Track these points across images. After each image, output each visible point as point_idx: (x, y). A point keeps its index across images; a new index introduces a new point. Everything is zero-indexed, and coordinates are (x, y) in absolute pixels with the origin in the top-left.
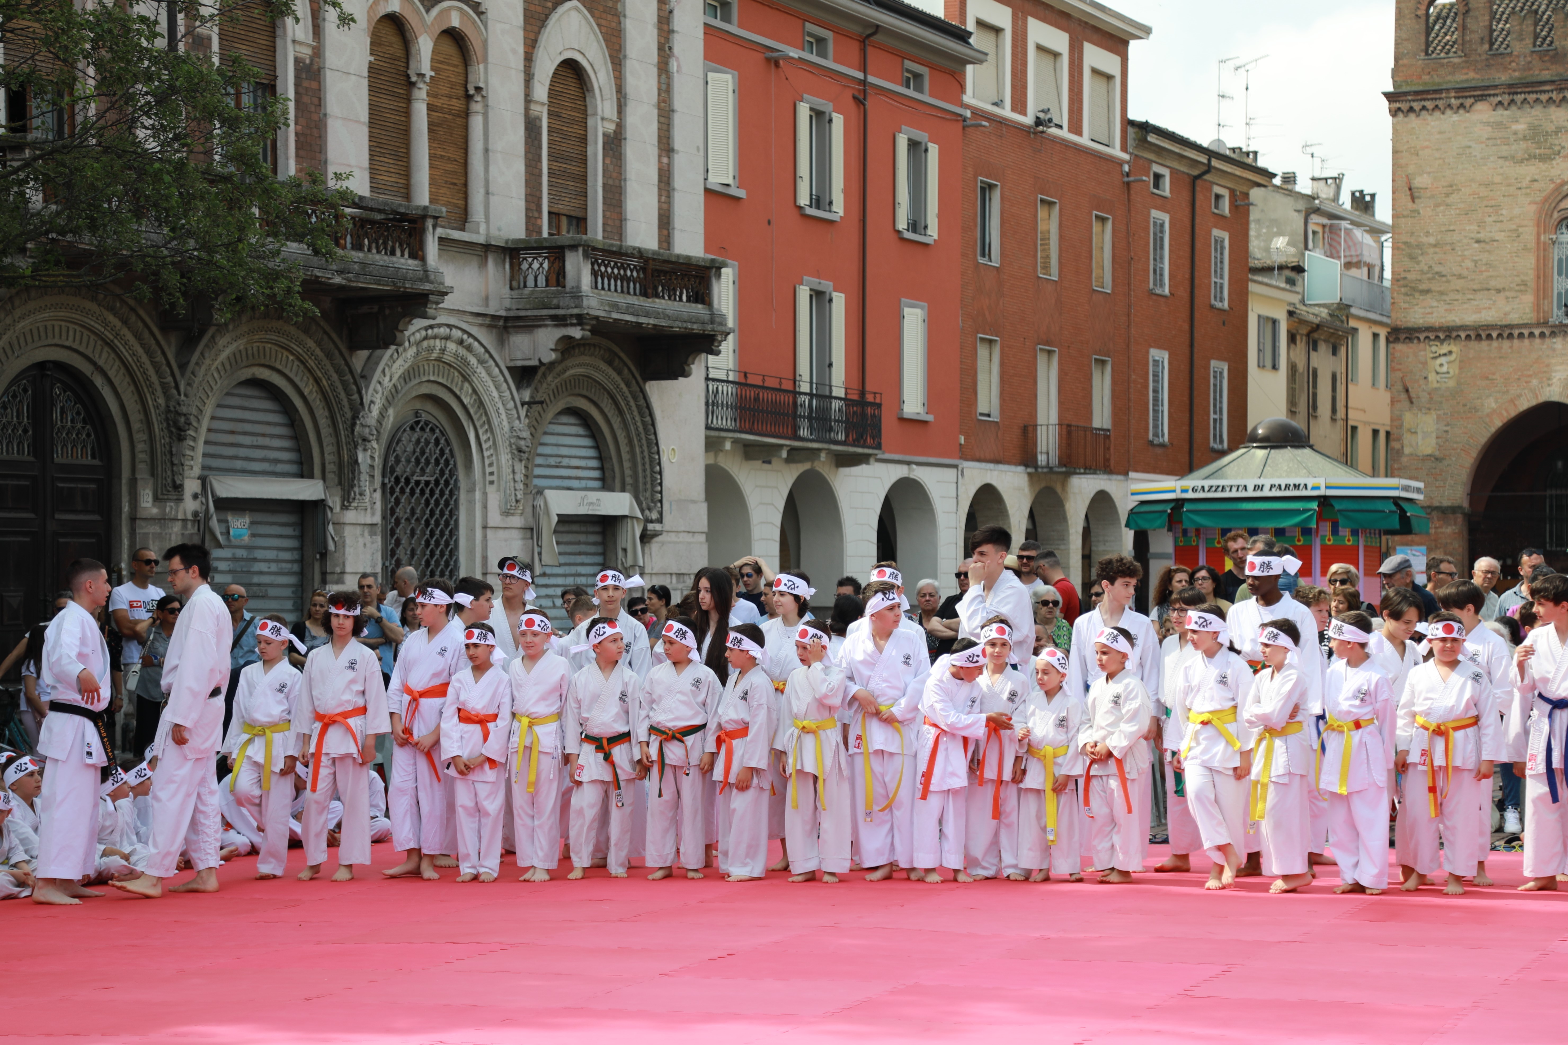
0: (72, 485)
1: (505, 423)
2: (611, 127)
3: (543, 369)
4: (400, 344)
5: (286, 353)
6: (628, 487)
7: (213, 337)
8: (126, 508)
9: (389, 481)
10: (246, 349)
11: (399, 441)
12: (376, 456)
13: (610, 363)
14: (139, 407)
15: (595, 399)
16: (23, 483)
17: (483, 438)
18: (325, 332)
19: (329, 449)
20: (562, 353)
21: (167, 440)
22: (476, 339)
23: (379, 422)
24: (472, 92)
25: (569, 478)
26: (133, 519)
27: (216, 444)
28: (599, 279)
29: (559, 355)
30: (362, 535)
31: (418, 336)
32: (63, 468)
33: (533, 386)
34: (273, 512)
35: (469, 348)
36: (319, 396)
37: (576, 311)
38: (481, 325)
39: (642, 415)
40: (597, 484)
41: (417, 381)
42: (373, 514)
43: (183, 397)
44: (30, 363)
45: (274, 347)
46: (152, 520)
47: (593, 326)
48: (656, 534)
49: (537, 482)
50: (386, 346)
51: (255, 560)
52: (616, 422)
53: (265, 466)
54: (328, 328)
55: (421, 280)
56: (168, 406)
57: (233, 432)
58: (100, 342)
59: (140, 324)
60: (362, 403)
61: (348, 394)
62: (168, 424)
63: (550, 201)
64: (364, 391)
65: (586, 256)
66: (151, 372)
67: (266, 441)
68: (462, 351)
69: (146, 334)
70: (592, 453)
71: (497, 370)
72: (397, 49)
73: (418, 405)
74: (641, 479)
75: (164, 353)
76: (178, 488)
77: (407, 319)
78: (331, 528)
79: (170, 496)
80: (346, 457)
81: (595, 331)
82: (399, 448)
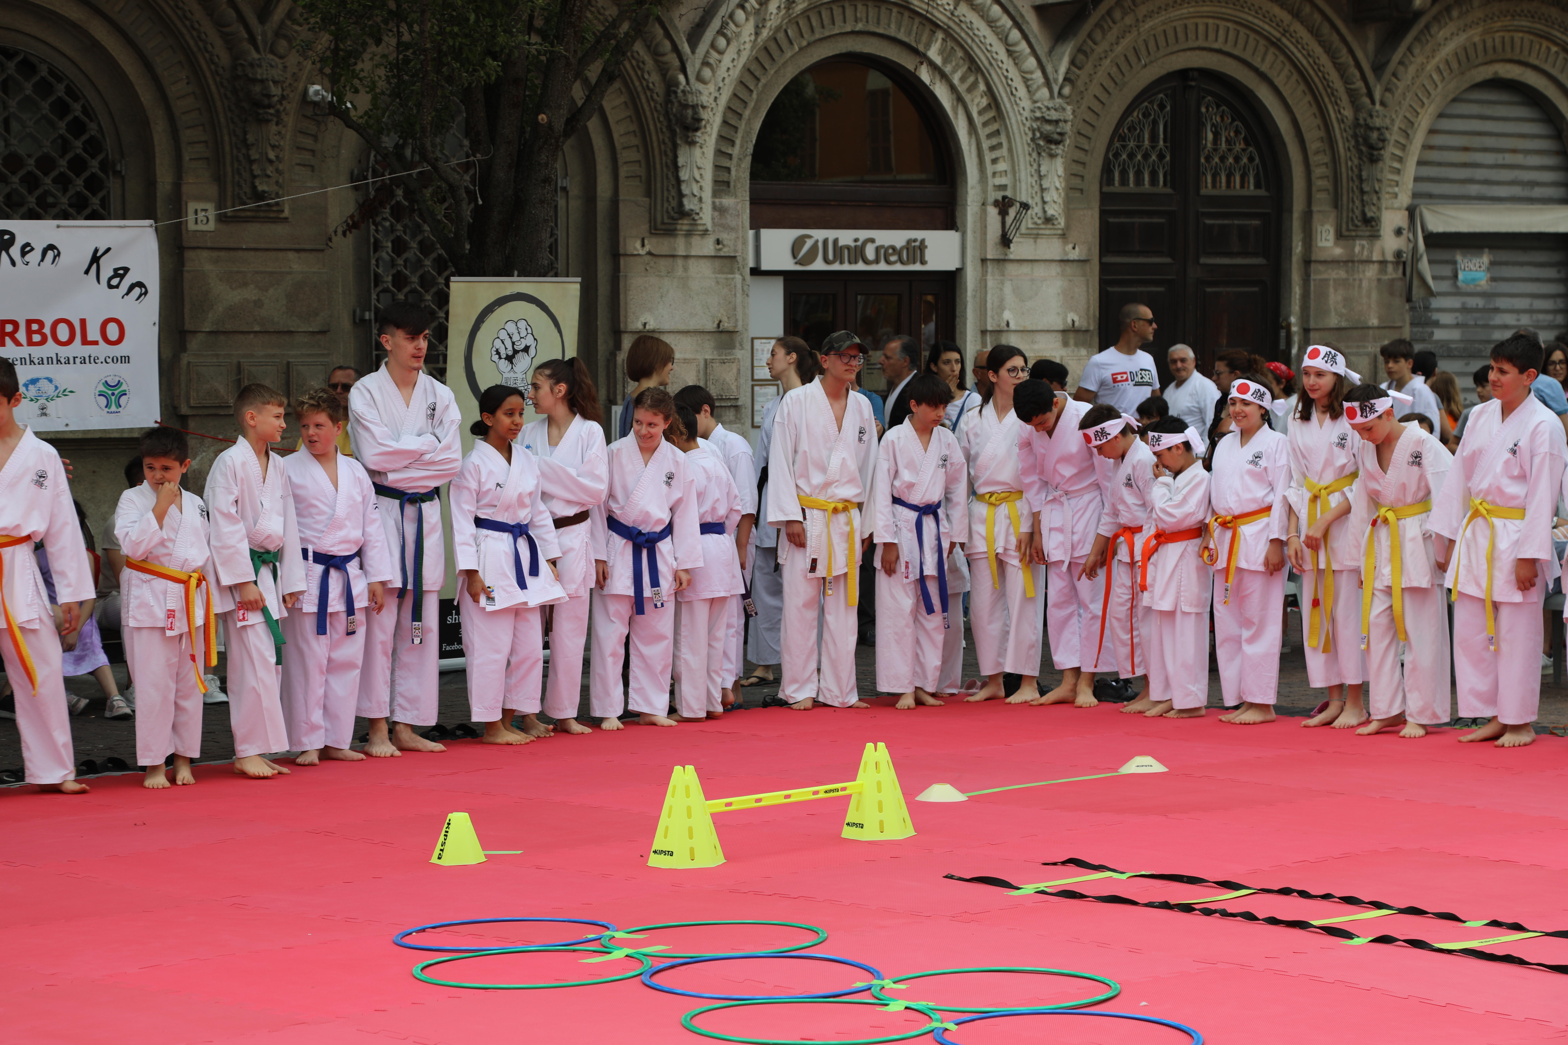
0: (1226, 222)
5: (1545, 44)
8: (1298, 248)
10: (1484, 41)
14: (1318, 121)
16: (1156, 220)
21: (1356, 161)
26: (1307, 262)
27: (1439, 164)
32: (1212, 200)
34: (1525, 249)
43: (1378, 107)
44: (1163, 72)
45: (1527, 37)
46: (1334, 262)
51: (1497, 310)
53: (1516, 191)
56: (1357, 119)
57: (1466, 149)
58: (1262, 42)
59: (1317, 17)
62: (1357, 141)
66: (1334, 76)
67: (1519, 159)
69: (1326, 29)
75: (1351, 52)
76: (1372, 223)
79: (1360, 233)
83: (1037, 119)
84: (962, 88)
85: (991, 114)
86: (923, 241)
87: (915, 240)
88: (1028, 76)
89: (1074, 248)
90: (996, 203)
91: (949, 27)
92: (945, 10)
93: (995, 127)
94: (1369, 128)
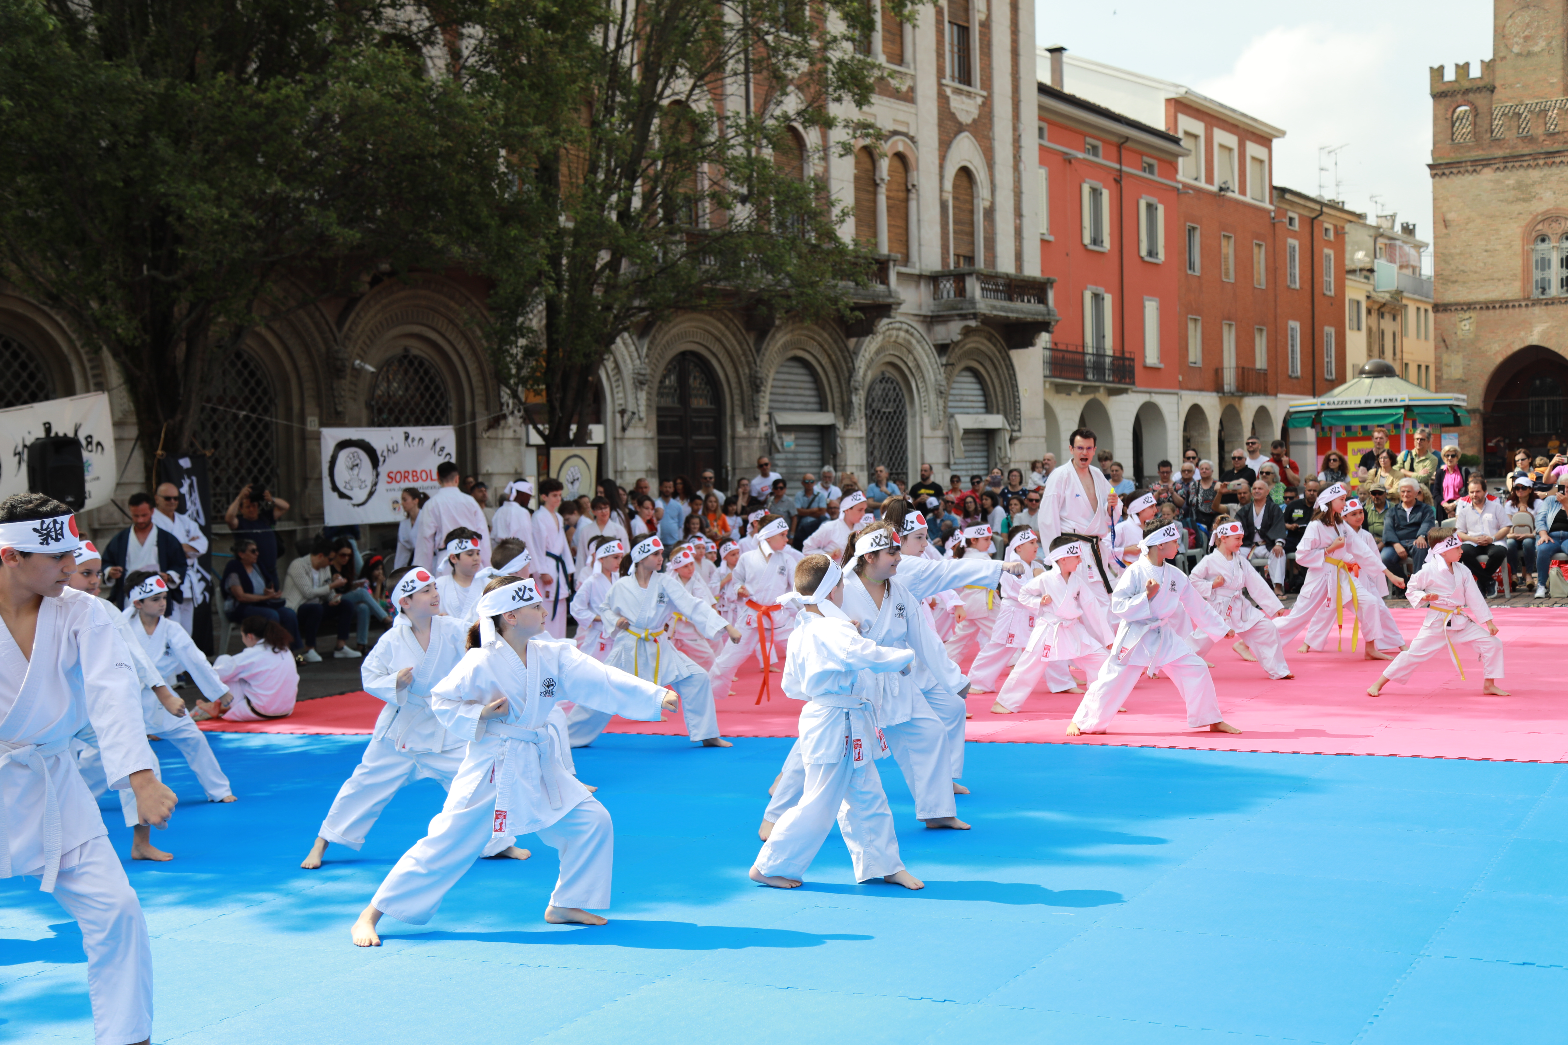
0: (700, 420)
1: (932, 378)
2: (987, 204)
3: (953, 345)
4: (875, 334)
5: (812, 341)
6: (1001, 412)
7: (774, 333)
8: (729, 432)
9: (869, 412)
10: (791, 340)
11: (874, 390)
12: (862, 398)
13: (990, 340)
14: (735, 376)
15: (981, 361)
16: (675, 419)
17: (920, 385)
18: (833, 329)
19: (837, 395)
20: (964, 336)
21: (750, 392)
22: (915, 329)
23: (864, 379)
24: (910, 187)
25: (968, 408)
26: (733, 438)
27: (776, 394)
29: (962, 336)
30: (856, 444)
31: (884, 329)
32: (698, 410)
33: (947, 355)
34: (806, 432)
35: (912, 335)
36: (830, 365)
37: (972, 311)
38: (918, 321)
39: (1008, 369)
40: (983, 410)
41: (883, 355)
42: (861, 432)
43: (758, 368)
44: (678, 352)
45: (806, 338)
46: (743, 438)
47: (982, 319)
48: (1017, 438)
49: (950, 410)
50: (867, 335)
51: (797, 459)
52: (993, 374)
53: (802, 406)
54: (835, 326)
55: (887, 297)
56: (750, 373)
57: (784, 387)
58: (713, 339)
59: (734, 328)
60: (854, 369)
61: (846, 363)
62: (751, 384)
63: (955, 248)
64: (855, 361)
65: (978, 279)
66: (742, 356)
67: (802, 392)
68: (908, 337)
69: (738, 334)
70: (980, 392)
71: (927, 347)
72: (868, 165)
73: (884, 368)
74: (1008, 407)
75: (747, 343)
76: (757, 420)
77: (880, 320)
78: (839, 440)
79: (752, 425)
80: (846, 399)
81: (983, 322)
82: (874, 394)
83: (635, 374)
88: (632, 355)
89: (649, 433)
90: (619, 412)
94: (756, 378)
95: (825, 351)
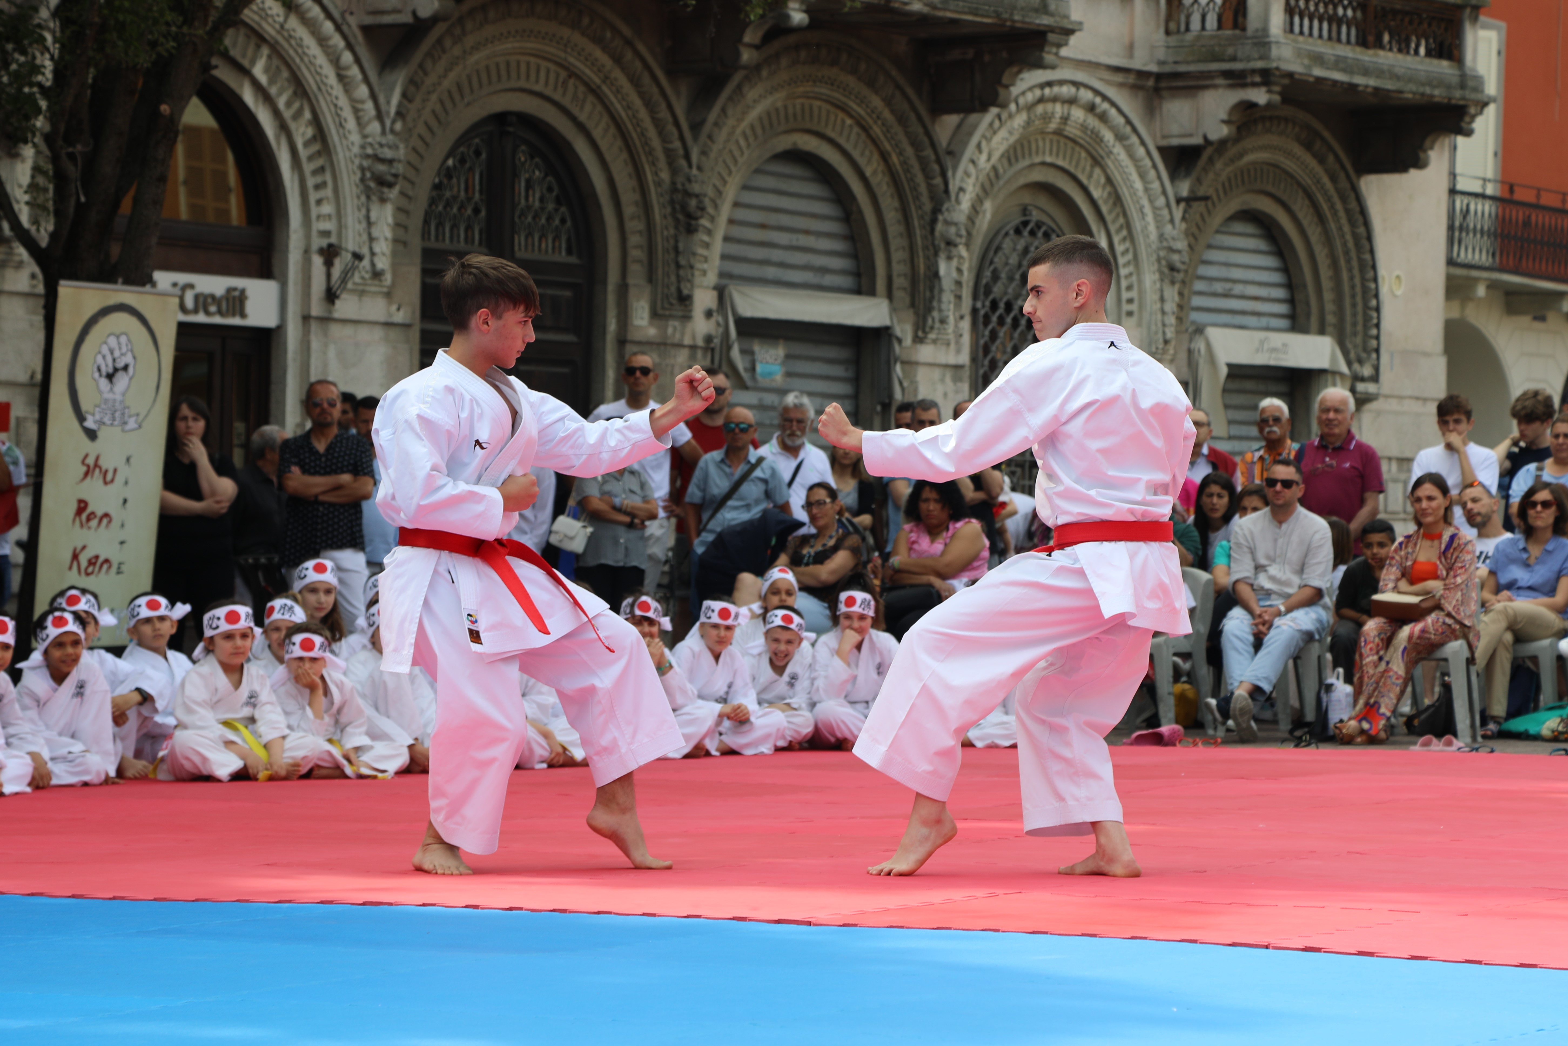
1: (1152, 228)
3: (1209, 151)
4: (1004, 106)
5: (841, 115)
6: (1329, 329)
7: (739, 87)
8: (612, 326)
9: (983, 307)
10: (786, 107)
11: (998, 249)
12: (965, 267)
13: (1308, 146)
14: (634, 183)
15: (1285, 198)
18: (898, 87)
19: (898, 255)
20: (1239, 129)
21: (672, 231)
22: (1113, 104)
23: (971, 220)
25: (1243, 313)
26: (622, 342)
27: (739, 241)
28: (1297, 20)
29: (1234, 129)
30: (942, 380)
31: (1030, 97)
33: (1194, 175)
34: (817, 342)
35: (1103, 117)
36: (887, 179)
37: (1259, 65)
38: (1121, 85)
39: (1353, 224)
40: (1284, 323)
41: (1026, 162)
42: (958, 351)
43: (695, 171)
44: (485, 114)
45: (825, 106)
46: (648, 345)
47: (1284, 87)
48: (1370, 396)
49: (1195, 316)
50: (983, 108)
52: (1314, 234)
53: (807, 277)
54: (902, 80)
55: (1037, 10)
56: (673, 183)
57: (763, 226)
58: (581, 89)
59: (638, 64)
60: (947, 191)
61: (928, 177)
62: (674, 209)
64: (950, 173)
66: (652, 133)
67: (811, 241)
68: (1093, 122)
69: (646, 79)
70: (1277, 277)
71: (1141, 151)
73: (1027, 198)
74: (1348, 318)
75: (670, 107)
76: (685, 300)
77: (1015, 69)
78: (898, 368)
79: (674, 313)
80: (922, 268)
81: (1287, 98)
82: (998, 260)
83: (368, 156)
84: (287, 114)
85: (316, 147)
86: (243, 291)
87: (235, 289)
88: (359, 106)
89: (398, 309)
90: (321, 251)
91: (277, 42)
92: (275, 21)
93: (320, 162)
94: (688, 194)
95: (874, 141)
